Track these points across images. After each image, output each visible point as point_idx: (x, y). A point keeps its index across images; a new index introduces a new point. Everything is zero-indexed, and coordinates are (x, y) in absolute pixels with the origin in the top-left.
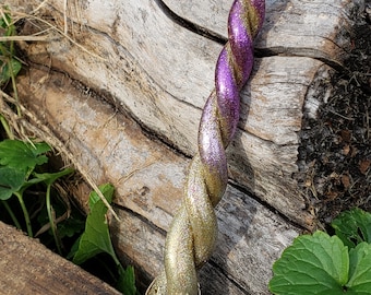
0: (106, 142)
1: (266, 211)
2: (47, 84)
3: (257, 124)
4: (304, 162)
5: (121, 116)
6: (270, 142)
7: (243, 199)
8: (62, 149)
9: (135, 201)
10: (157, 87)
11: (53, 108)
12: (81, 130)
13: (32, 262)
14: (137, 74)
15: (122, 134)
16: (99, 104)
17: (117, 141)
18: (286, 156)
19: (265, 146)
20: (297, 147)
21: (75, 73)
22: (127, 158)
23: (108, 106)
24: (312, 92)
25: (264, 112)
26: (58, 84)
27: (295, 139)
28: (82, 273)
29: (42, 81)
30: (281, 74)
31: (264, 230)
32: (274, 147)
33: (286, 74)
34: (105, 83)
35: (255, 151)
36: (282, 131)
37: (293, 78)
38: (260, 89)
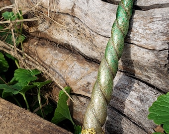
0: (68, 66)
1: (150, 88)
2: (37, 45)
3: (146, 42)
5: (74, 54)
6: (154, 50)
7: (138, 84)
8: (45, 72)
9: (83, 90)
10: (94, 34)
11: (41, 55)
12: (55, 63)
13: (33, 123)
14: (84, 30)
15: (75, 62)
16: (63, 51)
17: (73, 65)
18: (162, 56)
19: (151, 53)
20: (168, 50)
21: (52, 38)
22: (78, 72)
23: (68, 51)
25: (150, 36)
26: (43, 44)
27: (167, 46)
28: (58, 127)
29: (35, 43)
30: (159, 16)
31: (150, 97)
32: (156, 52)
33: (161, 16)
34: (67, 39)
35: (145, 56)
36: (160, 43)
37: (165, 17)
38: (148, 25)
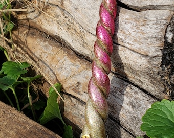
0: (58, 61)
1: (143, 93)
2: (27, 34)
3: (139, 46)
4: (164, 66)
5: (65, 48)
6: (146, 56)
7: (130, 87)
8: (35, 66)
9: (73, 90)
10: (85, 31)
11: (30, 46)
12: (44, 56)
13: (19, 123)
14: (74, 25)
15: (66, 57)
16: (54, 43)
17: (63, 60)
18: (155, 63)
19: (143, 58)
20: (161, 58)
21: (41, 28)
22: (69, 69)
23: (58, 44)
24: (169, 28)
25: (143, 40)
26: (33, 34)
27: (160, 53)
28: (45, 129)
29: (25, 33)
30: (152, 19)
31: (142, 103)
32: (148, 58)
33: (155, 19)
34: (57, 32)
35: (138, 61)
36: (153, 49)
37: (159, 21)
38: (141, 28)
